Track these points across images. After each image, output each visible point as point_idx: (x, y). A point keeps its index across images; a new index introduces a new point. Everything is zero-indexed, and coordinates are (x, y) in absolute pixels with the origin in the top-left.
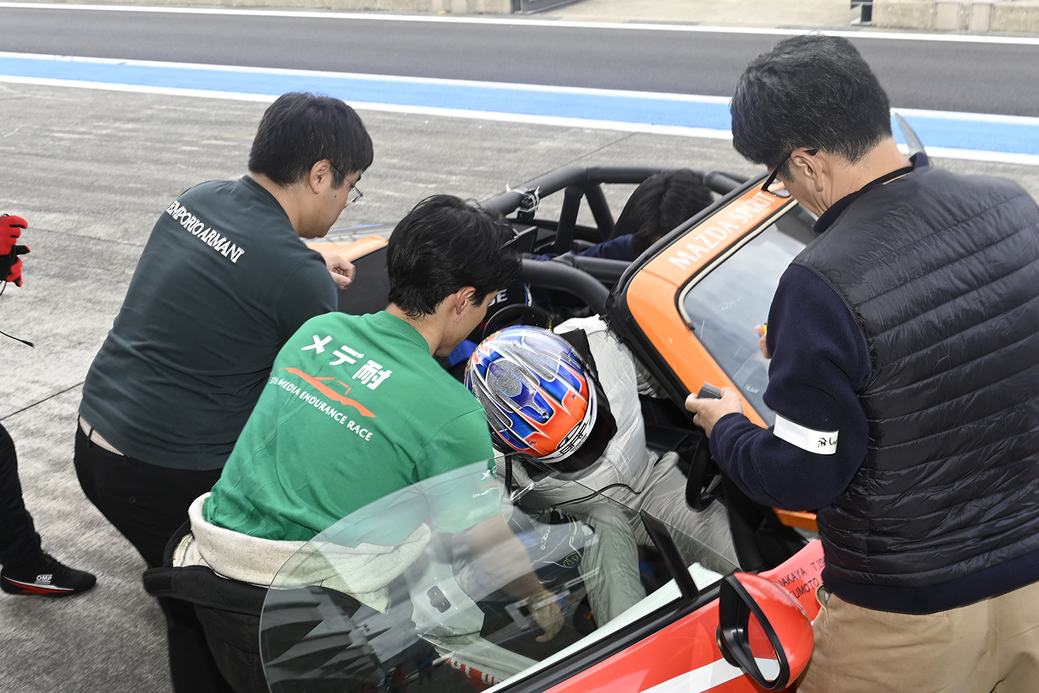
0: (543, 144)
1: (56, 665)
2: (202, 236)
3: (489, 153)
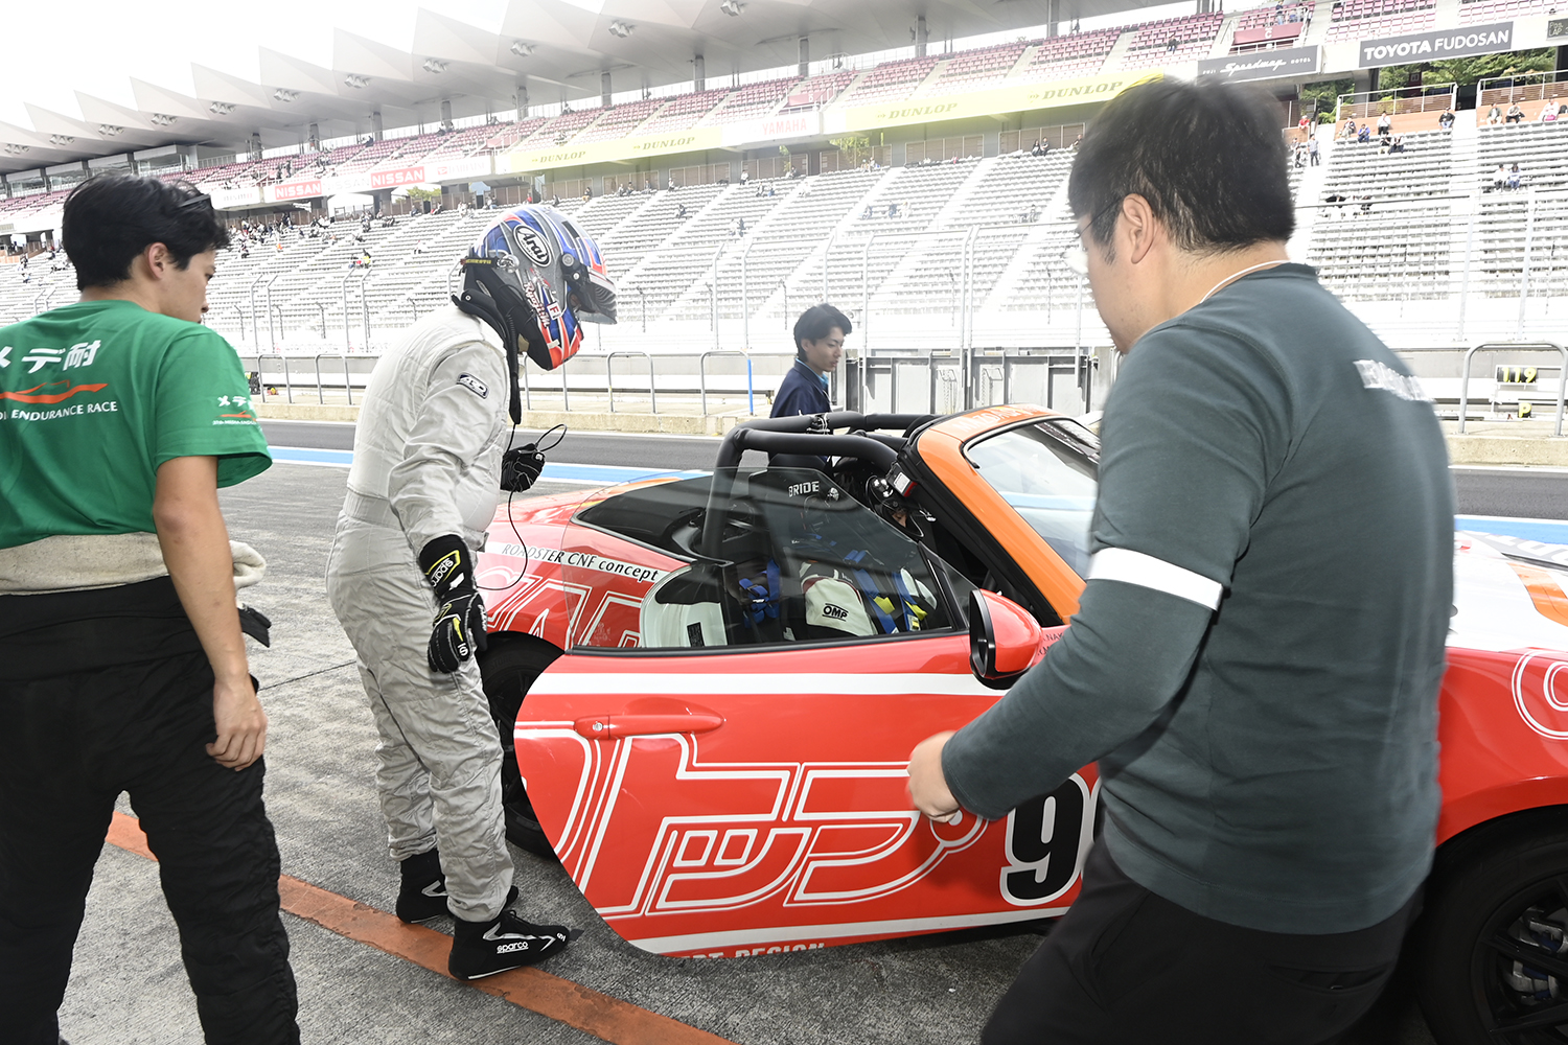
1: (360, 839)
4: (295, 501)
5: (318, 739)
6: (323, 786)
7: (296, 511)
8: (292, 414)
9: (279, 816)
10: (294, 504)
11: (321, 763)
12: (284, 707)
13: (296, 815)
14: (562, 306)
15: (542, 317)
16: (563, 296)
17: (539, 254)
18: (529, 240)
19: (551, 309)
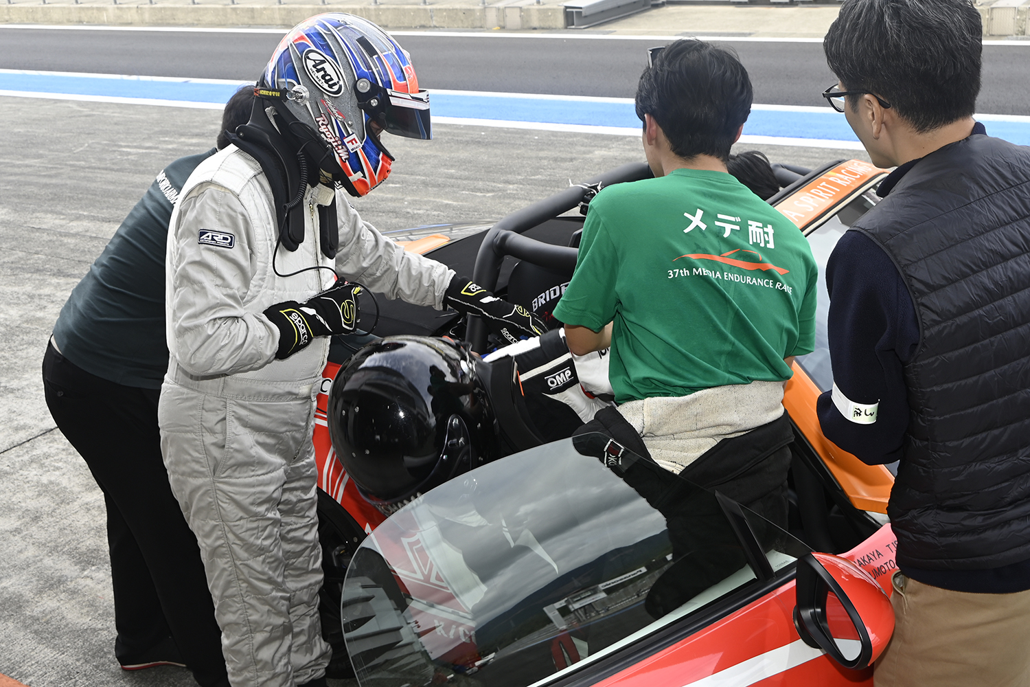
0: (599, 153)
3: (545, 162)
4: (26, 156)
5: (79, 516)
6: (89, 581)
7: (29, 174)
8: (13, 17)
9: (47, 623)
10: (27, 162)
11: (84, 549)
12: (41, 471)
13: (64, 622)
14: (362, 136)
15: (338, 151)
16: (360, 126)
17: (330, 83)
18: (319, 67)
19: (348, 143)
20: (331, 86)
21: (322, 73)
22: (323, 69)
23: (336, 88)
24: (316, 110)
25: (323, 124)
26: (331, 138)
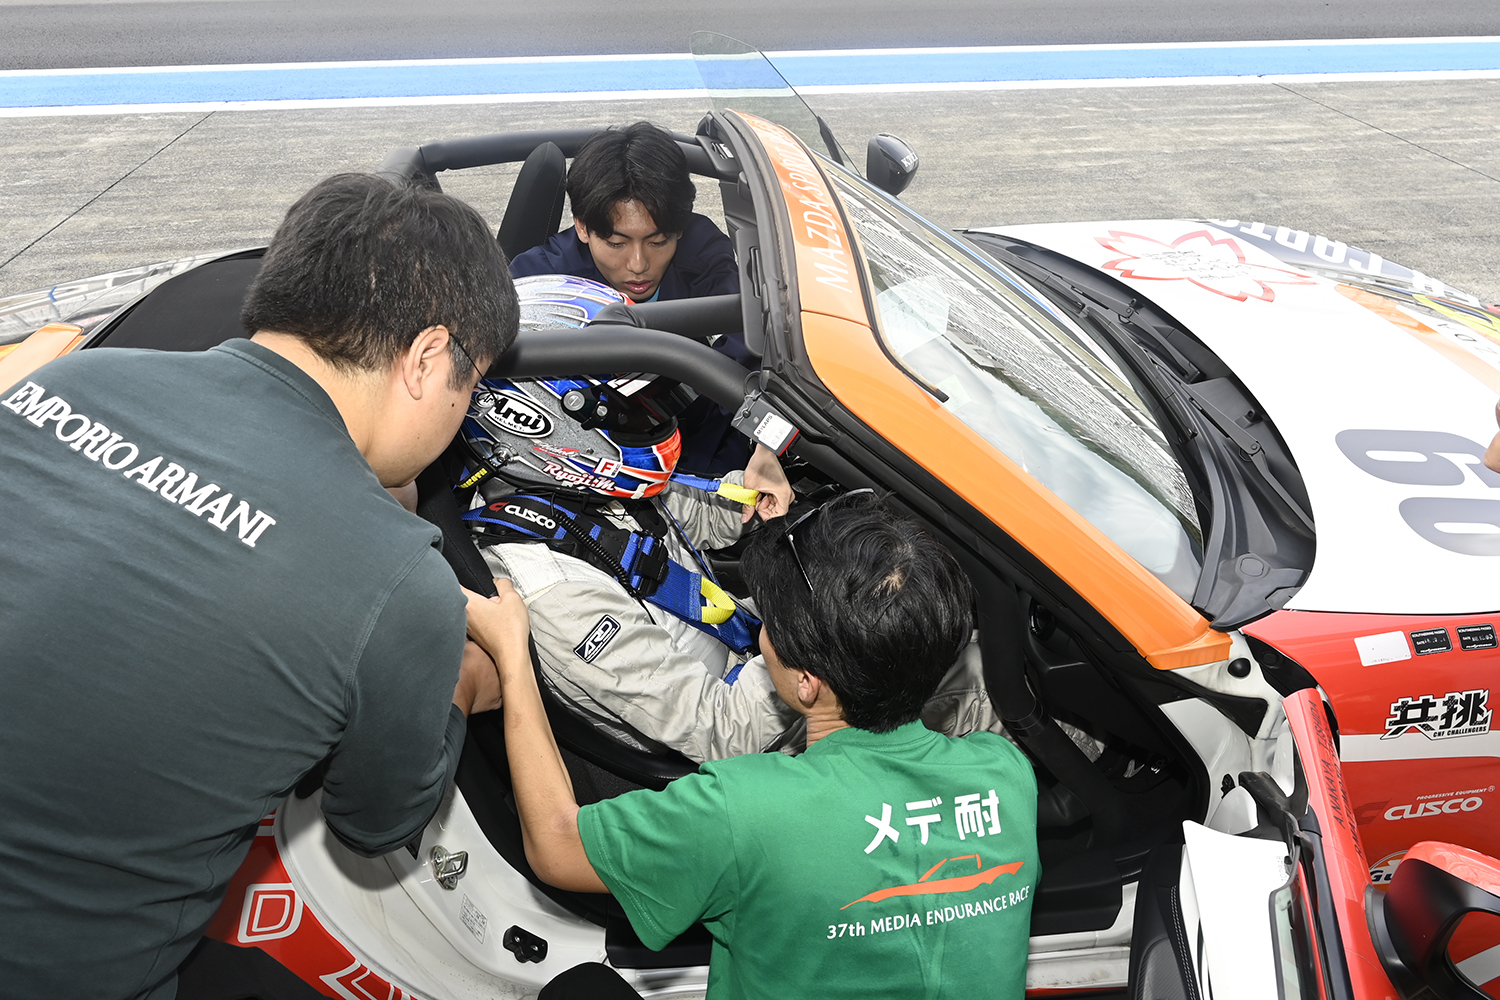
0: (96, 141)
2: (139, 475)
14: (614, 452)
15: (598, 486)
16: (604, 444)
17: (530, 423)
18: (504, 410)
19: (602, 471)
20: (534, 426)
21: (512, 416)
22: (510, 411)
23: (541, 425)
24: (536, 461)
25: (556, 472)
26: (577, 480)
